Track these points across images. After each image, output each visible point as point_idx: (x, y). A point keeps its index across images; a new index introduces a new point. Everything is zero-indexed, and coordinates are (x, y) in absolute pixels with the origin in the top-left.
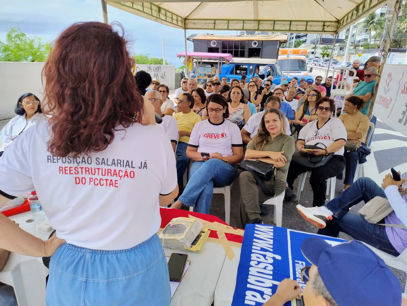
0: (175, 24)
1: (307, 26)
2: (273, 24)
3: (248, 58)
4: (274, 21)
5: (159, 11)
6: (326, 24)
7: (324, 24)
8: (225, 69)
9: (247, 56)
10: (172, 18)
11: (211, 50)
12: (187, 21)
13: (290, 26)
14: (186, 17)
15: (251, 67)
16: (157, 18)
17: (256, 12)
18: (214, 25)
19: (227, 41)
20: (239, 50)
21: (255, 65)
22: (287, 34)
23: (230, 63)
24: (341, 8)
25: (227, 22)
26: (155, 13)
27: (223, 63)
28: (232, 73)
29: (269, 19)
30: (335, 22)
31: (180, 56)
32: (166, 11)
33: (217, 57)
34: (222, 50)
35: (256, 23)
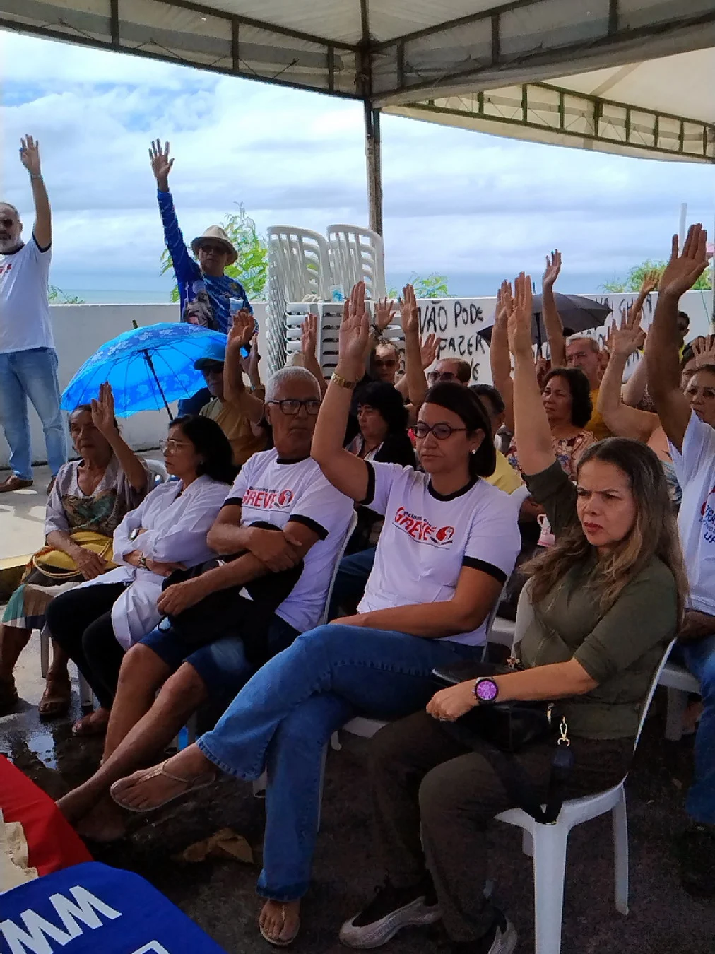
5: (597, 114)
10: (656, 132)
16: (587, 140)
26: (578, 122)
32: (629, 108)
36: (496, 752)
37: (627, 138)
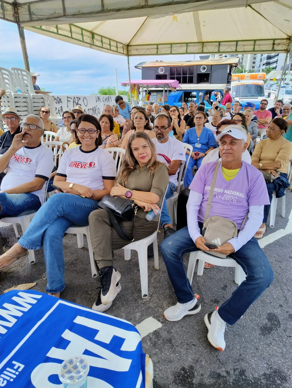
0: (113, 51)
1: (254, 45)
2: (218, 45)
3: (197, 84)
4: (220, 42)
6: (276, 42)
7: (274, 41)
8: (174, 96)
9: (196, 82)
10: (110, 45)
11: (159, 77)
12: (129, 48)
13: (237, 47)
14: (129, 44)
15: (201, 94)
16: (91, 45)
17: (199, 33)
18: (156, 50)
19: (175, 67)
20: (188, 76)
21: (204, 92)
22: (238, 57)
23: (177, 90)
24: (289, 21)
25: (169, 46)
26: (88, 40)
27: (170, 91)
28: (180, 100)
29: (213, 41)
30: (287, 39)
31: (125, 85)
32: (102, 36)
33: (163, 84)
34: (170, 77)
35: (200, 46)
37: (102, 46)
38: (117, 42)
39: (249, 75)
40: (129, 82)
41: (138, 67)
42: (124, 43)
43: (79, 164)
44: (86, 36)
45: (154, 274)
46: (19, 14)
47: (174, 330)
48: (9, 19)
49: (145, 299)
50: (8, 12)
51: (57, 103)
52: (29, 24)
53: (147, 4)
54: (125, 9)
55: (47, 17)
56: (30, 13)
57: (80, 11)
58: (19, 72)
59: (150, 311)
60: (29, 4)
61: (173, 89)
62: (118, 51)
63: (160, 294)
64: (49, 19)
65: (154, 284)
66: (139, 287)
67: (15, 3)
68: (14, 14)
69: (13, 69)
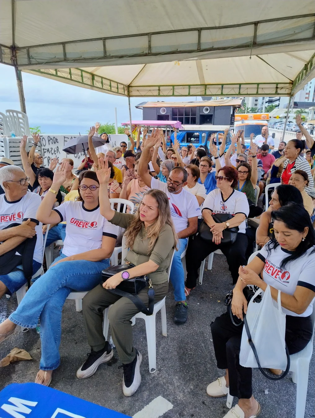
0: (114, 92)
1: (258, 88)
2: (221, 88)
3: (200, 124)
4: (222, 85)
5: (93, 79)
6: (279, 86)
7: (277, 85)
9: (199, 123)
10: (110, 86)
11: (160, 118)
12: (130, 89)
13: (240, 90)
14: (130, 85)
15: (203, 135)
16: (91, 87)
17: (201, 76)
18: (158, 91)
19: (177, 108)
20: (190, 117)
21: (207, 132)
22: (241, 99)
23: (180, 131)
24: (291, 67)
25: (172, 87)
26: (87, 80)
27: (172, 131)
28: (183, 141)
29: (216, 83)
30: (289, 83)
31: (126, 125)
32: (102, 78)
33: (165, 125)
34: (172, 117)
35: (203, 88)
36: (131, 295)
37: (103, 87)
38: (118, 83)
39: (253, 116)
40: (129, 123)
41: (139, 107)
42: (125, 84)
43: (81, 223)
44: (86, 77)
45: (161, 342)
46: (17, 57)
47: (187, 412)
48: (6, 61)
49: (153, 373)
50: (5, 56)
51: (52, 144)
52: (27, 67)
53: (151, 51)
54: (128, 56)
55: (46, 61)
56: (29, 57)
57: (81, 57)
58: (15, 114)
59: (159, 388)
60: (28, 48)
61: (176, 130)
62: (119, 92)
63: (170, 367)
64: (49, 63)
65: (162, 355)
66: (146, 359)
67: (13, 46)
68: (12, 57)
69: (8, 111)
